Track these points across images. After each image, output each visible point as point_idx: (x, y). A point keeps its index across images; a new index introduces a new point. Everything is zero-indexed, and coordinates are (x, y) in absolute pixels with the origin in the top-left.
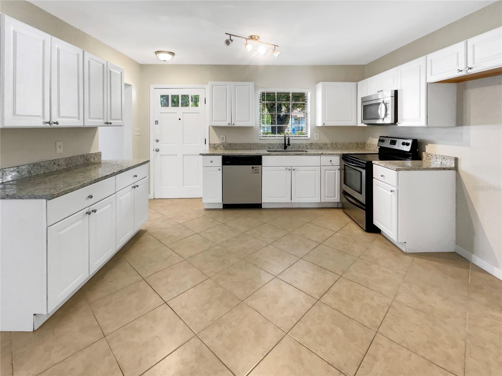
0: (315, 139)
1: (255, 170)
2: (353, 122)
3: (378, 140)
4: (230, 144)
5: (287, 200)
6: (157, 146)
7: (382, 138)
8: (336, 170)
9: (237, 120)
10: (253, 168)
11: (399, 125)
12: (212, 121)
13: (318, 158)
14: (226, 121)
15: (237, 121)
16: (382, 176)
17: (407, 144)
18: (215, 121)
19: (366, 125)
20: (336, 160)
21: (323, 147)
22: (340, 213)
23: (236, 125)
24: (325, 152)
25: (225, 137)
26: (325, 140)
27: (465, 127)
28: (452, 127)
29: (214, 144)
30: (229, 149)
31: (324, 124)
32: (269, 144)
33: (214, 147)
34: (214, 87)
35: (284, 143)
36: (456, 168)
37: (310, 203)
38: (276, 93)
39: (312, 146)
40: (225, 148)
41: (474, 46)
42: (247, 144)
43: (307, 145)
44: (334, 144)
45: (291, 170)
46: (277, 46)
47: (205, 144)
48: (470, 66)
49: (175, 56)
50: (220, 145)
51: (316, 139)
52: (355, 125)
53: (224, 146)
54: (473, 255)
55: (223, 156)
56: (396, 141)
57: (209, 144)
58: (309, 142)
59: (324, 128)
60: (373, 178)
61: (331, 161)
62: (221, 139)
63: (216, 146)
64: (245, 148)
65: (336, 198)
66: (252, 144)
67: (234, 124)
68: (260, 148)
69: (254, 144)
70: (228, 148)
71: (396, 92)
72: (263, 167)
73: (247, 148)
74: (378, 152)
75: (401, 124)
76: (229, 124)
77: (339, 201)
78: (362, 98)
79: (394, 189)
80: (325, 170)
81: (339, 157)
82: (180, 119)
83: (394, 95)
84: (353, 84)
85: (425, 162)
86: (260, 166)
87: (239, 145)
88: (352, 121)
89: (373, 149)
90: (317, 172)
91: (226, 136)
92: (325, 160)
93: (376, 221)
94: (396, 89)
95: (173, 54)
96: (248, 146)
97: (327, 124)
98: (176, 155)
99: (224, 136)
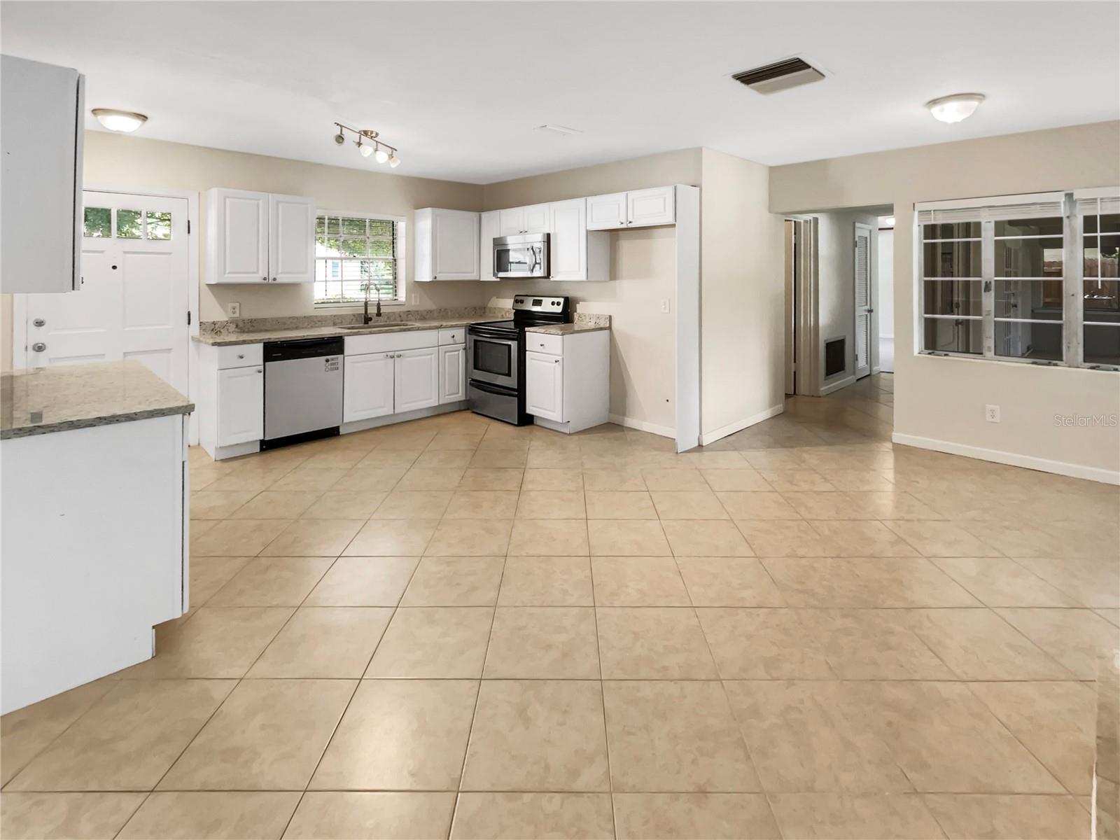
0: (413, 303)
1: (331, 364)
2: (475, 274)
3: (513, 300)
4: (251, 321)
5: (388, 410)
6: (39, 336)
7: (519, 298)
8: (459, 350)
9: (280, 271)
10: (327, 361)
11: (552, 279)
12: (225, 273)
13: (434, 333)
14: (257, 272)
15: (282, 273)
16: (542, 345)
17: (558, 304)
18: (229, 273)
19: (498, 280)
20: (460, 334)
21: (427, 317)
22: (468, 415)
23: (278, 281)
24: (444, 324)
25: (240, 306)
26: (428, 304)
27: (617, 281)
28: (605, 282)
29: (214, 323)
30: (249, 332)
31: (436, 278)
32: (335, 316)
33: (213, 330)
34: (228, 201)
35: (364, 312)
36: (610, 328)
37: (420, 410)
38: (341, 220)
39: (409, 316)
40: (239, 330)
41: (633, 200)
42: (290, 318)
43: (401, 314)
44: (442, 310)
45: (393, 356)
46: (396, 150)
47: (189, 323)
48: (630, 220)
49: (148, 123)
50: (229, 324)
51: (417, 303)
52: (477, 278)
53: (237, 326)
54: (626, 419)
55: (264, 343)
56: (542, 300)
57: (201, 323)
58: (404, 309)
59: (434, 286)
60: (525, 351)
61: (453, 337)
62: (230, 310)
63: (217, 326)
64: (286, 326)
65: (460, 394)
66: (300, 317)
67: (275, 279)
68: (317, 325)
69: (305, 317)
70: (246, 330)
71: (549, 236)
72: (346, 358)
73: (290, 327)
74: (512, 319)
75: (555, 277)
76: (265, 279)
77: (463, 398)
78: (494, 239)
79: (559, 358)
80: (446, 352)
81: (464, 330)
82: (114, 267)
83: (546, 240)
84: (474, 215)
85: (578, 324)
86: (340, 357)
87: (273, 321)
88: (473, 273)
89: (500, 315)
90: (433, 356)
91: (240, 304)
92: (445, 335)
93: (531, 408)
94: (548, 232)
95: (144, 118)
96: (291, 322)
97: (441, 277)
98: (104, 355)
99: (237, 305)
